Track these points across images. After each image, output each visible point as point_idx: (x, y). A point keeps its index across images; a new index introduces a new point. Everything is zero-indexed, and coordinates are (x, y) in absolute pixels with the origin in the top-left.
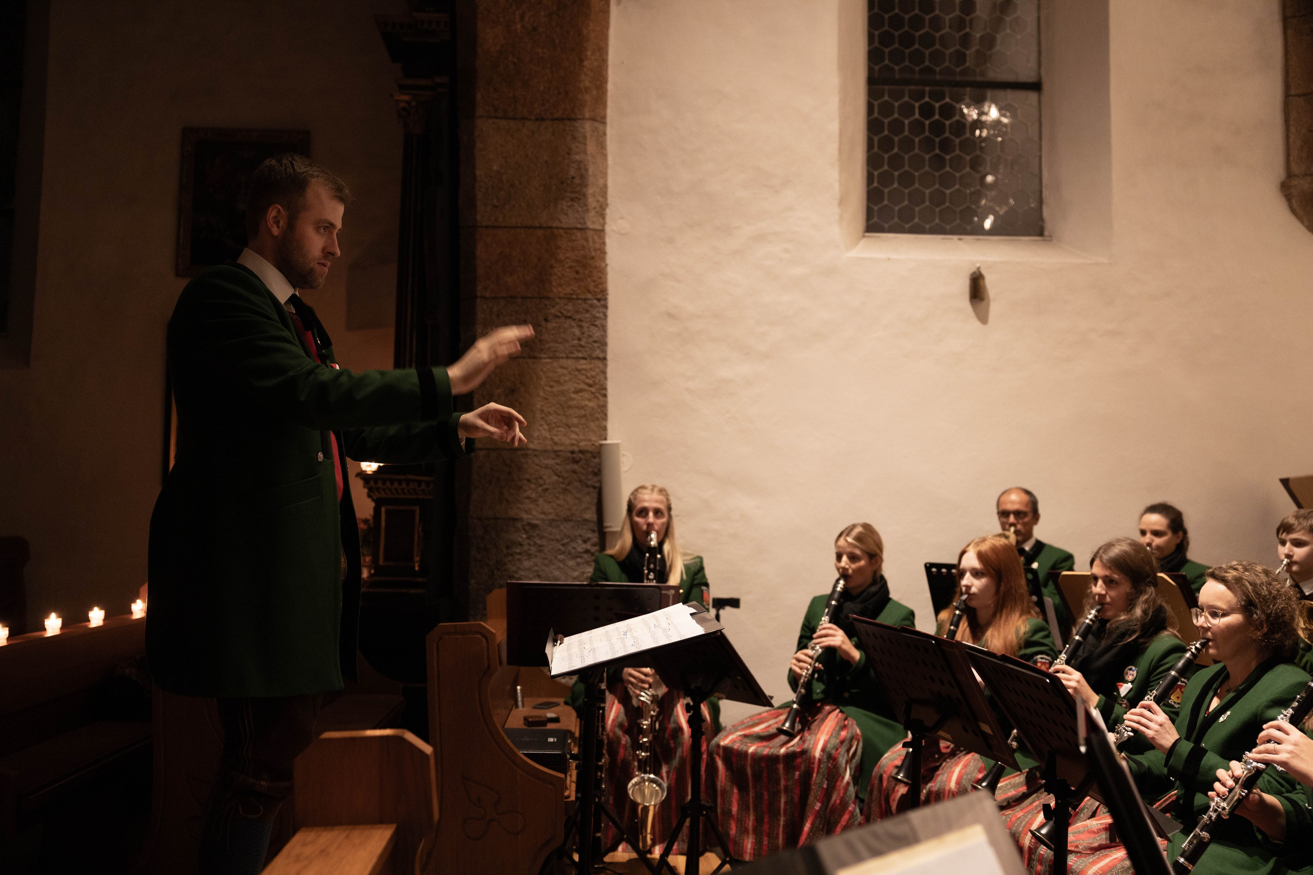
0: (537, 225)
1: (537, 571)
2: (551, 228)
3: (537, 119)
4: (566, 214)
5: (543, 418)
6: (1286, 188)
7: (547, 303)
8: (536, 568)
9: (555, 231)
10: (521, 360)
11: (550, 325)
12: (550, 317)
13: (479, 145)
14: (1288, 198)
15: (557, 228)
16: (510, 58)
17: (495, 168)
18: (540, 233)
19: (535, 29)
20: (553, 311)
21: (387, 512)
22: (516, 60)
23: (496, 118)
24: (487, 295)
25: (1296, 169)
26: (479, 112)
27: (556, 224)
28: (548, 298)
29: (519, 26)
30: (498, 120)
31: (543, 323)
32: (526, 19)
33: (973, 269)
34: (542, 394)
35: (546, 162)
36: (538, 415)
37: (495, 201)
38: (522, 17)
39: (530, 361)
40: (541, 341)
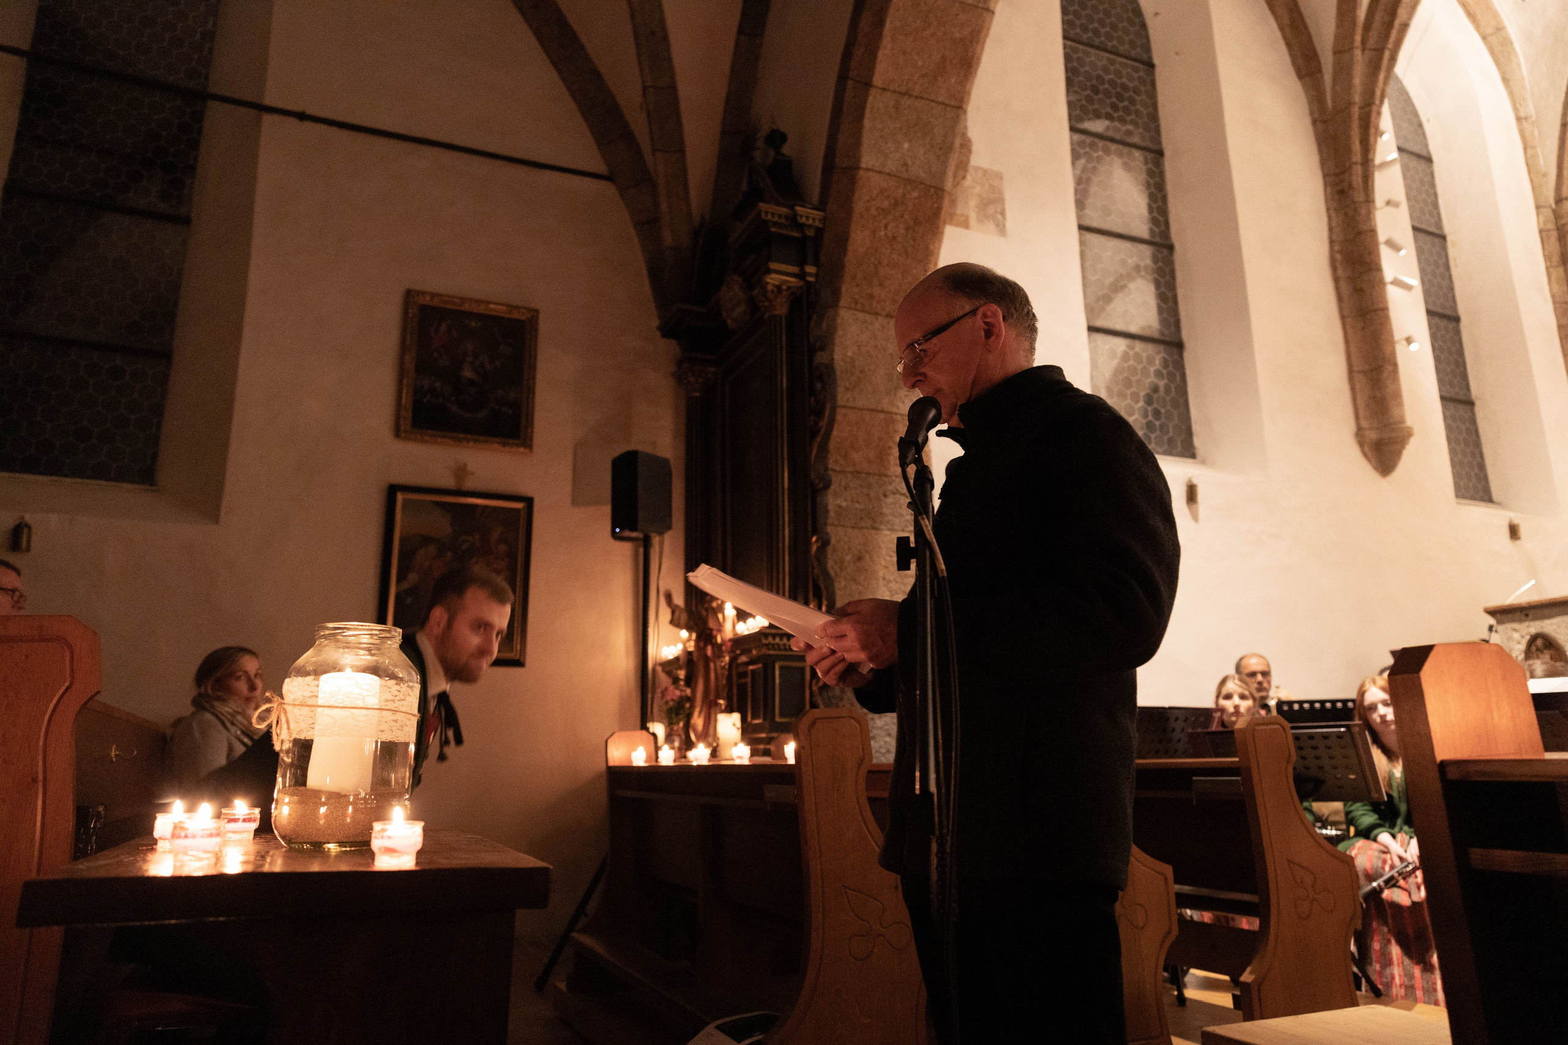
0: (880, 408)
1: (887, 730)
2: (891, 413)
3: (887, 316)
4: (903, 402)
5: (885, 585)
6: (1360, 436)
7: (885, 479)
8: (886, 727)
9: (894, 416)
10: (865, 530)
11: (889, 500)
12: (888, 493)
13: (840, 332)
14: (1361, 444)
15: (896, 414)
16: (872, 260)
17: (850, 354)
18: (882, 416)
19: (894, 238)
20: (890, 488)
21: (781, 668)
22: (876, 262)
23: (856, 310)
24: (838, 468)
25: (1365, 424)
26: (843, 302)
27: (894, 410)
28: (886, 476)
29: (882, 233)
30: (856, 313)
31: (882, 498)
32: (889, 228)
33: (1187, 479)
34: (883, 562)
35: (891, 354)
36: (881, 583)
37: (847, 384)
38: (886, 226)
39: (873, 532)
40: (881, 514)
